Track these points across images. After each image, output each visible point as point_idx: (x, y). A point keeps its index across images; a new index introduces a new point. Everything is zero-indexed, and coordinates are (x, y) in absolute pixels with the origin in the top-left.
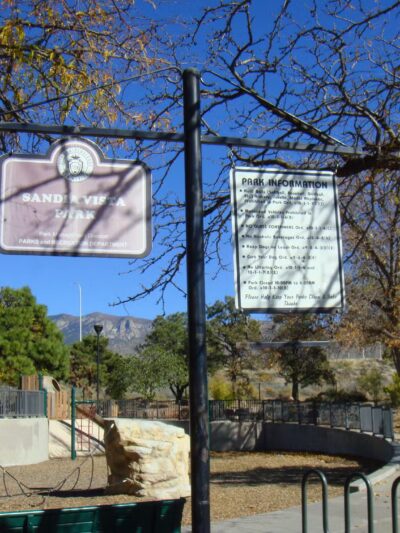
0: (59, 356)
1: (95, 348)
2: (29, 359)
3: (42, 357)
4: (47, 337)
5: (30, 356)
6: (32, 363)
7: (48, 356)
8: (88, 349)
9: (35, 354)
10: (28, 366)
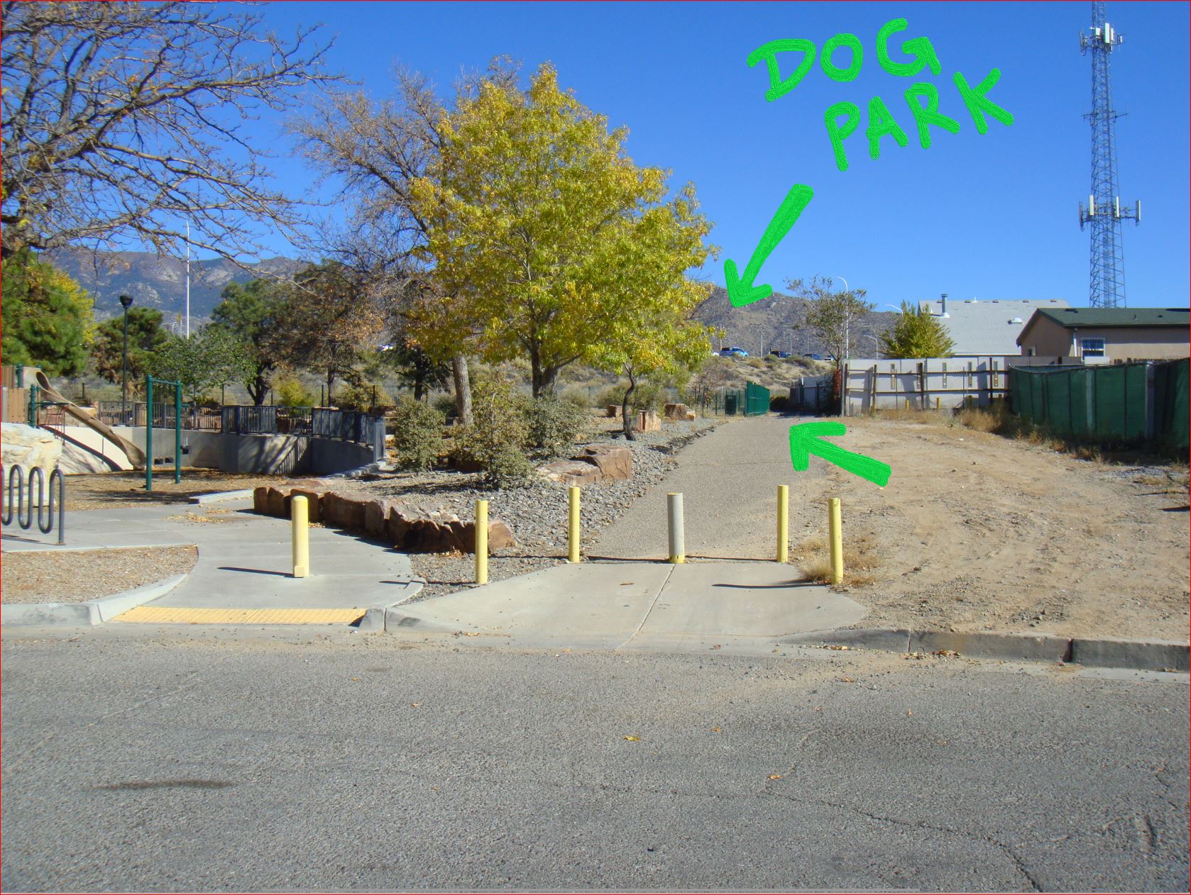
0: (65, 340)
1: (142, 328)
2: (20, 343)
3: (39, 339)
4: (53, 311)
5: (20, 337)
6: (23, 348)
7: (48, 338)
8: (131, 327)
9: (28, 335)
10: (17, 351)
